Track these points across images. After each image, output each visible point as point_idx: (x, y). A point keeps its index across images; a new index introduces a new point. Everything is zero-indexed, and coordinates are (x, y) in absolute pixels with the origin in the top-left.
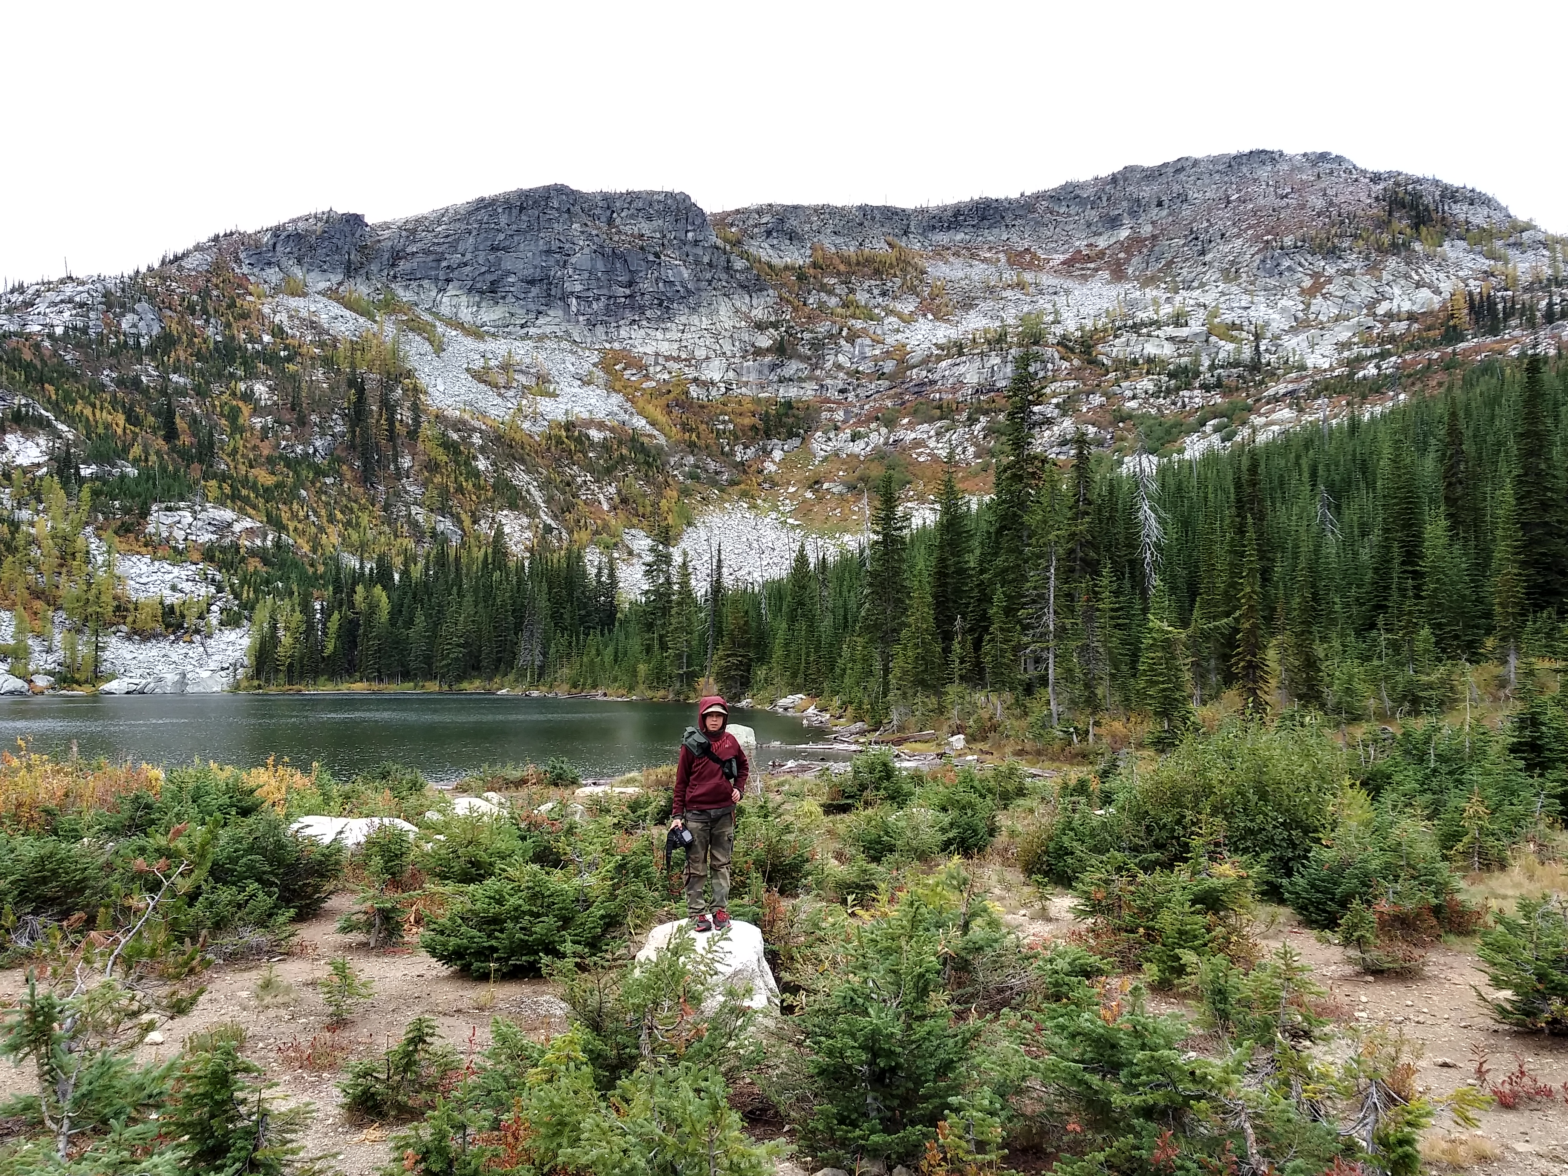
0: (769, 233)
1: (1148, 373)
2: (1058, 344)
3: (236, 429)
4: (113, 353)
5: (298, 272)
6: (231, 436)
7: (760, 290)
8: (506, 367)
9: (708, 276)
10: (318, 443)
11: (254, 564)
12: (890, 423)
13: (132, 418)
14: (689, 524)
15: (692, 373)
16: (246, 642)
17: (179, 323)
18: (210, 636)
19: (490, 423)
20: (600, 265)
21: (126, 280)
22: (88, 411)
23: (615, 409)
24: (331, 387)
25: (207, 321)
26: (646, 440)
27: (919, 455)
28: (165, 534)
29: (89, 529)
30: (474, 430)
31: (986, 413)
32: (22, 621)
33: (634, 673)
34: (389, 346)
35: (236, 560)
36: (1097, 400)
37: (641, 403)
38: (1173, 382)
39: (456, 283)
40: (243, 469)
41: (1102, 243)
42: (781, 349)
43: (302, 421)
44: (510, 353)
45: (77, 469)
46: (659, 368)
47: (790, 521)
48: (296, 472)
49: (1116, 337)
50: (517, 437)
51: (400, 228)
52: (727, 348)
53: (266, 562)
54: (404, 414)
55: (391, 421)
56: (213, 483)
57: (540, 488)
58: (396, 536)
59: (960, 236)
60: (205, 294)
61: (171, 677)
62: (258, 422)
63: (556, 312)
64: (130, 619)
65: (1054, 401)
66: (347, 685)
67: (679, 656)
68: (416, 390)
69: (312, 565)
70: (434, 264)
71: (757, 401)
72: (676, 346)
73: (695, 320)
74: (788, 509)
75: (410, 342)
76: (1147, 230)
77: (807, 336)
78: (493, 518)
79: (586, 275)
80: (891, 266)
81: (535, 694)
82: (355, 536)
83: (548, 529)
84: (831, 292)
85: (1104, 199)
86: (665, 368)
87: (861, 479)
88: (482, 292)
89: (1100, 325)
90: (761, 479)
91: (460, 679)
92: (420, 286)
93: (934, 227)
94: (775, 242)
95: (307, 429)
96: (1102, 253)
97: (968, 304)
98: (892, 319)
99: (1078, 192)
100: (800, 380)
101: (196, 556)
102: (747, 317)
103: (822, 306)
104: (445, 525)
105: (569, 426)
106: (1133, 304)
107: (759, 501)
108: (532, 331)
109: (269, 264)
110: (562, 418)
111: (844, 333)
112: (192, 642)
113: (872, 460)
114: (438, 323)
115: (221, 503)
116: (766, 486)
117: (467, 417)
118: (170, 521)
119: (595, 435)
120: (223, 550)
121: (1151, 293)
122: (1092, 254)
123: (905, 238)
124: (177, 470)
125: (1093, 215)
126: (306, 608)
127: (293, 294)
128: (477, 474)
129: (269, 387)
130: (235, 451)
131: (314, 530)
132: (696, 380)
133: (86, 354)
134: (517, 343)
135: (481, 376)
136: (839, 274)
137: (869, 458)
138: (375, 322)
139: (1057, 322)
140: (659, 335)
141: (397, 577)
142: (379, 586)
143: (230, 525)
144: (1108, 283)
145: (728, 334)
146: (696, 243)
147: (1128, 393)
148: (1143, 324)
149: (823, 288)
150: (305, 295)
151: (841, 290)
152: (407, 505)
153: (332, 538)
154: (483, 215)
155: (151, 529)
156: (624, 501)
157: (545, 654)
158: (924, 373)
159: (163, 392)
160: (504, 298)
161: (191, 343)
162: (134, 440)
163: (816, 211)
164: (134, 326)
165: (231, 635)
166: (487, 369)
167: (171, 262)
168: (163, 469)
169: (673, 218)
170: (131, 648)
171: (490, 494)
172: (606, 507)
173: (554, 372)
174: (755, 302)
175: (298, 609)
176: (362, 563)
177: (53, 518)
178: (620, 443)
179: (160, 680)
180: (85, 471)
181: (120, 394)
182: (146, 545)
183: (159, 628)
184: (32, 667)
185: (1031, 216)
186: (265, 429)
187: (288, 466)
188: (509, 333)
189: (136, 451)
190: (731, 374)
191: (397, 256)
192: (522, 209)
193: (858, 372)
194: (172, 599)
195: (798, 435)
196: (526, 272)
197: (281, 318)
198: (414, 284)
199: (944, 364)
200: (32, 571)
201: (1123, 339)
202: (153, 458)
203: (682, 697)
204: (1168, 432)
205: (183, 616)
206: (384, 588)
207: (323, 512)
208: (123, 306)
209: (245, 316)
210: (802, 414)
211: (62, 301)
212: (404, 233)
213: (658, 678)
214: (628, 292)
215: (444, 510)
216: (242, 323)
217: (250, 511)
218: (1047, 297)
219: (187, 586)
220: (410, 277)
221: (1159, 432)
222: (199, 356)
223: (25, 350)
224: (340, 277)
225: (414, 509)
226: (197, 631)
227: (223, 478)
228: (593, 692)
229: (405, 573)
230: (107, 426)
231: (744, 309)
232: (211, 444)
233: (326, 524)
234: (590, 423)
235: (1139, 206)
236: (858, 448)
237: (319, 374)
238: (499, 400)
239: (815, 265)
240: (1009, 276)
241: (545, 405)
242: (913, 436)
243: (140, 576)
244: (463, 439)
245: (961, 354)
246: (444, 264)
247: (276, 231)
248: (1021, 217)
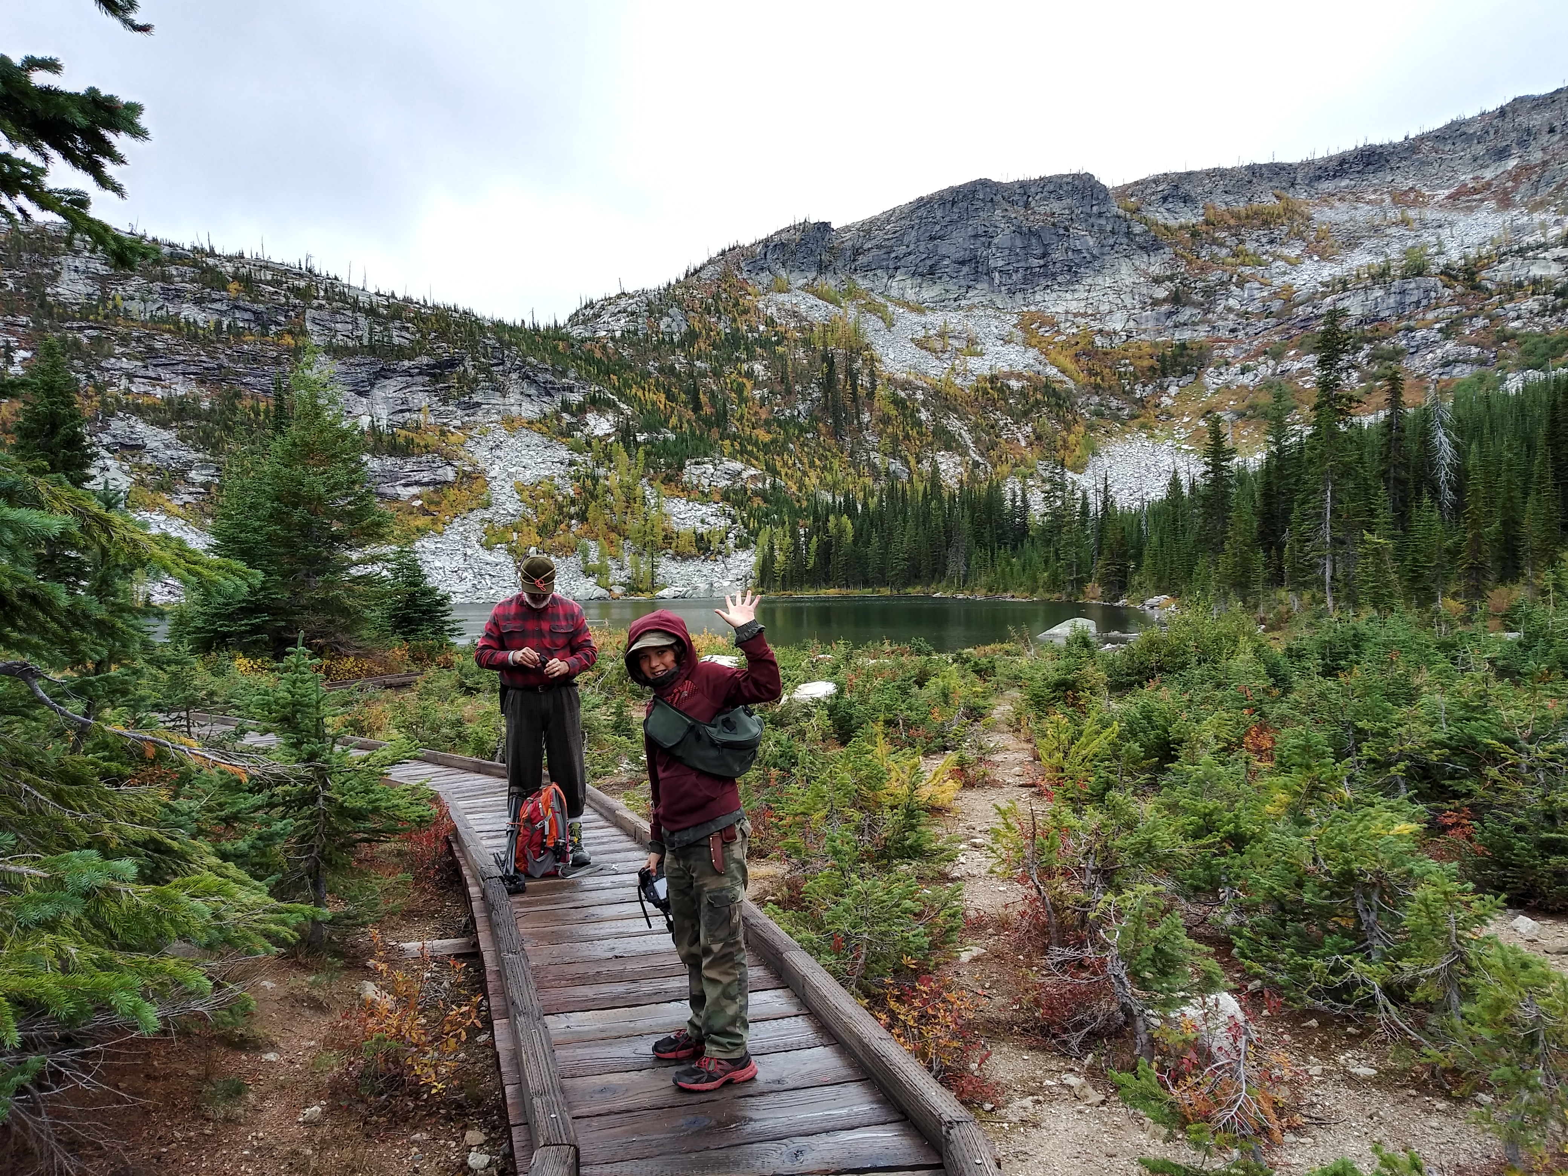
0: (1165, 199)
1: (1533, 294)
2: (1442, 273)
3: (743, 400)
4: (655, 348)
5: (783, 273)
6: (739, 406)
7: (1157, 249)
8: (942, 335)
9: (1111, 241)
10: (801, 408)
11: (757, 502)
12: (1278, 355)
13: (670, 397)
14: (1094, 454)
15: (1096, 325)
16: (753, 559)
17: (700, 322)
18: (728, 556)
19: (929, 381)
20: (1019, 243)
21: (662, 291)
22: (640, 393)
23: (1031, 361)
24: (809, 363)
25: (719, 318)
26: (1057, 386)
27: (1305, 382)
28: (695, 482)
29: (645, 480)
30: (918, 388)
31: (1369, 341)
32: (603, 548)
33: (1035, 580)
34: (852, 326)
35: (745, 500)
36: (1480, 322)
37: (1053, 355)
38: (1560, 300)
39: (902, 270)
40: (748, 431)
41: (1488, 174)
42: (1176, 299)
43: (789, 391)
44: (945, 323)
45: (635, 436)
46: (1068, 324)
47: (1185, 447)
48: (786, 431)
49: (1500, 262)
50: (951, 391)
51: (858, 230)
52: (1128, 301)
53: (766, 501)
54: (864, 380)
55: (854, 386)
56: (727, 442)
57: (970, 431)
58: (859, 476)
59: (1344, 183)
60: (716, 297)
61: (703, 586)
62: (757, 394)
63: (983, 286)
64: (674, 545)
65: (1438, 326)
66: (824, 591)
67: (1070, 566)
68: (872, 359)
69: (798, 501)
70: (885, 256)
71: (1156, 345)
72: (1083, 304)
73: (1099, 280)
74: (1183, 436)
75: (867, 321)
76: (1537, 156)
77: (1199, 285)
78: (933, 458)
79: (1007, 252)
80: (1279, 216)
81: (960, 596)
82: (829, 477)
83: (976, 464)
84: (1222, 245)
85: (1492, 132)
86: (1074, 323)
87: (1250, 407)
88: (922, 275)
89: (1484, 252)
90: (1158, 411)
91: (906, 585)
92: (875, 275)
93: (1320, 177)
94: (1171, 206)
95: (792, 397)
96: (1489, 185)
97: (1352, 242)
98: (1279, 263)
99: (1464, 129)
100: (1194, 324)
101: (717, 498)
102: (1145, 274)
103: (1213, 257)
104: (896, 465)
105: (993, 379)
106: (1518, 230)
107: (1157, 431)
108: (963, 303)
109: (762, 269)
110: (987, 373)
111: (1234, 280)
112: (716, 560)
113: (1261, 390)
114: (889, 304)
115: (733, 457)
116: (1163, 417)
117: (911, 378)
118: (698, 472)
119: (1014, 384)
120: (736, 492)
121: (1538, 217)
122: (1478, 186)
123: (1292, 189)
124: (702, 434)
125: (1479, 150)
126: (794, 534)
127: (780, 291)
128: (919, 423)
129: (765, 366)
130: (742, 416)
131: (799, 474)
132: (1100, 331)
133: (637, 350)
134: (951, 314)
135: (921, 344)
136: (1229, 228)
137: (1258, 389)
138: (841, 307)
139: (1440, 253)
140: (1069, 296)
141: (859, 507)
142: (845, 516)
143: (740, 473)
144: (1495, 211)
145: (1128, 290)
146: (1100, 215)
147: (1513, 314)
148: (1530, 248)
149: (1215, 242)
150: (788, 291)
151: (1231, 241)
152: (867, 451)
153: (812, 480)
154: (923, 212)
155: (685, 478)
156: (1039, 438)
157: (968, 566)
158: (1310, 309)
159: (691, 375)
160: (940, 278)
161: (708, 336)
162: (672, 412)
163: (1208, 174)
164: (669, 326)
165: (743, 555)
166: (927, 338)
167: (693, 275)
168: (693, 433)
169: (1080, 196)
170: (676, 565)
171: (930, 439)
172: (1023, 444)
173: (981, 335)
174: (1152, 260)
175: (788, 534)
176: (834, 498)
177: (620, 473)
178: (1035, 390)
179: (696, 588)
180: (640, 438)
181: (661, 379)
182: (683, 491)
183: (694, 551)
184: (611, 580)
185: (1415, 157)
186: (762, 398)
187: (780, 426)
188: (945, 307)
189: (674, 420)
190: (1132, 324)
191: (857, 252)
192: (954, 203)
193: (1247, 313)
194: (702, 529)
195: (1192, 372)
196: (957, 255)
197: (772, 311)
198: (870, 274)
199: (1328, 300)
200: (608, 512)
201: (1508, 264)
202: (685, 425)
203: (1073, 598)
204: (1553, 347)
205: (710, 542)
206: (850, 517)
207: (806, 460)
208: (661, 311)
209: (746, 312)
210: (1195, 354)
211: (619, 312)
212: (861, 234)
213: (1054, 584)
214: (1042, 262)
215: (894, 454)
216: (744, 317)
217: (754, 462)
218: (1431, 231)
219: (712, 520)
220: (868, 268)
221: (1543, 348)
222: (715, 346)
223: (597, 350)
224: (814, 274)
225: (873, 455)
226: (720, 553)
227: (734, 438)
228: (1004, 595)
229: (865, 505)
230: (653, 404)
231: (1143, 266)
232: (725, 412)
233: (808, 469)
234: (1010, 375)
235: (1529, 135)
236: (1246, 379)
237: (801, 353)
238: (937, 362)
239: (1207, 223)
240: (1394, 214)
241: (973, 363)
242: (1299, 365)
243: (680, 513)
244: (909, 396)
245: (1345, 290)
246: (893, 255)
247: (766, 243)
248: (1406, 159)
